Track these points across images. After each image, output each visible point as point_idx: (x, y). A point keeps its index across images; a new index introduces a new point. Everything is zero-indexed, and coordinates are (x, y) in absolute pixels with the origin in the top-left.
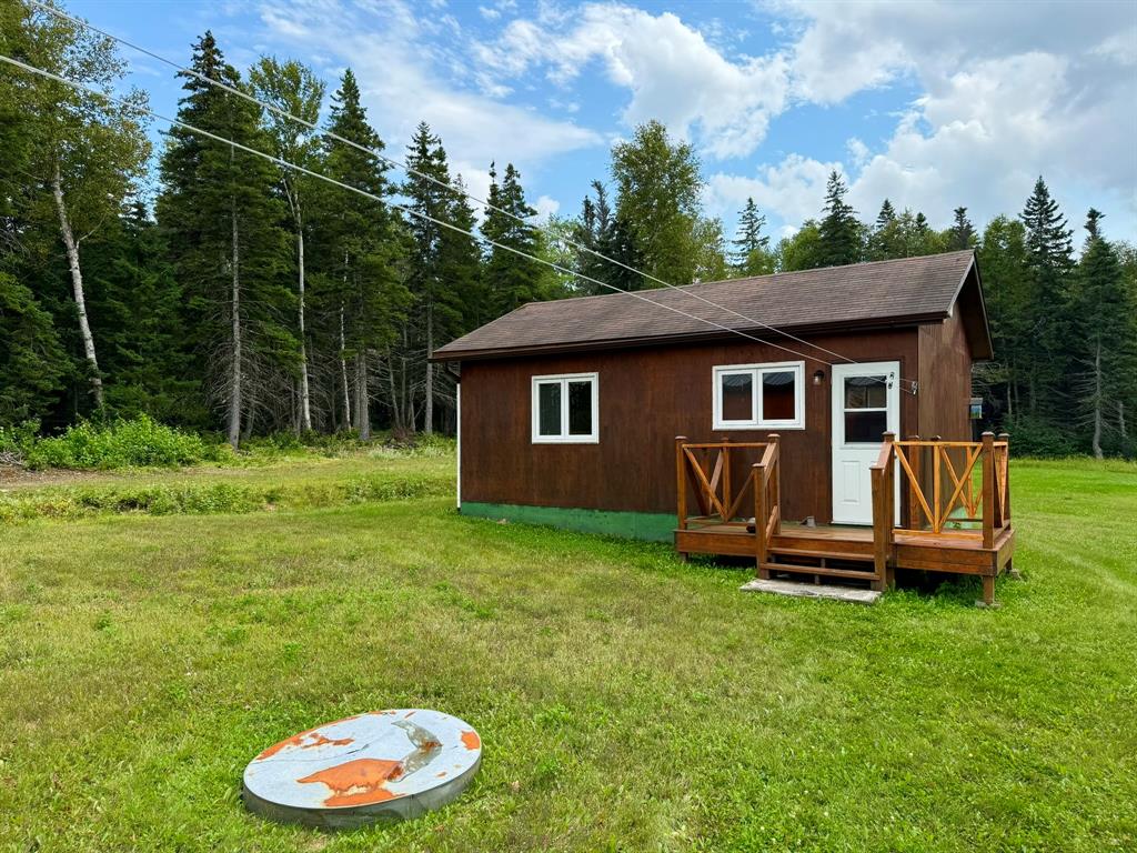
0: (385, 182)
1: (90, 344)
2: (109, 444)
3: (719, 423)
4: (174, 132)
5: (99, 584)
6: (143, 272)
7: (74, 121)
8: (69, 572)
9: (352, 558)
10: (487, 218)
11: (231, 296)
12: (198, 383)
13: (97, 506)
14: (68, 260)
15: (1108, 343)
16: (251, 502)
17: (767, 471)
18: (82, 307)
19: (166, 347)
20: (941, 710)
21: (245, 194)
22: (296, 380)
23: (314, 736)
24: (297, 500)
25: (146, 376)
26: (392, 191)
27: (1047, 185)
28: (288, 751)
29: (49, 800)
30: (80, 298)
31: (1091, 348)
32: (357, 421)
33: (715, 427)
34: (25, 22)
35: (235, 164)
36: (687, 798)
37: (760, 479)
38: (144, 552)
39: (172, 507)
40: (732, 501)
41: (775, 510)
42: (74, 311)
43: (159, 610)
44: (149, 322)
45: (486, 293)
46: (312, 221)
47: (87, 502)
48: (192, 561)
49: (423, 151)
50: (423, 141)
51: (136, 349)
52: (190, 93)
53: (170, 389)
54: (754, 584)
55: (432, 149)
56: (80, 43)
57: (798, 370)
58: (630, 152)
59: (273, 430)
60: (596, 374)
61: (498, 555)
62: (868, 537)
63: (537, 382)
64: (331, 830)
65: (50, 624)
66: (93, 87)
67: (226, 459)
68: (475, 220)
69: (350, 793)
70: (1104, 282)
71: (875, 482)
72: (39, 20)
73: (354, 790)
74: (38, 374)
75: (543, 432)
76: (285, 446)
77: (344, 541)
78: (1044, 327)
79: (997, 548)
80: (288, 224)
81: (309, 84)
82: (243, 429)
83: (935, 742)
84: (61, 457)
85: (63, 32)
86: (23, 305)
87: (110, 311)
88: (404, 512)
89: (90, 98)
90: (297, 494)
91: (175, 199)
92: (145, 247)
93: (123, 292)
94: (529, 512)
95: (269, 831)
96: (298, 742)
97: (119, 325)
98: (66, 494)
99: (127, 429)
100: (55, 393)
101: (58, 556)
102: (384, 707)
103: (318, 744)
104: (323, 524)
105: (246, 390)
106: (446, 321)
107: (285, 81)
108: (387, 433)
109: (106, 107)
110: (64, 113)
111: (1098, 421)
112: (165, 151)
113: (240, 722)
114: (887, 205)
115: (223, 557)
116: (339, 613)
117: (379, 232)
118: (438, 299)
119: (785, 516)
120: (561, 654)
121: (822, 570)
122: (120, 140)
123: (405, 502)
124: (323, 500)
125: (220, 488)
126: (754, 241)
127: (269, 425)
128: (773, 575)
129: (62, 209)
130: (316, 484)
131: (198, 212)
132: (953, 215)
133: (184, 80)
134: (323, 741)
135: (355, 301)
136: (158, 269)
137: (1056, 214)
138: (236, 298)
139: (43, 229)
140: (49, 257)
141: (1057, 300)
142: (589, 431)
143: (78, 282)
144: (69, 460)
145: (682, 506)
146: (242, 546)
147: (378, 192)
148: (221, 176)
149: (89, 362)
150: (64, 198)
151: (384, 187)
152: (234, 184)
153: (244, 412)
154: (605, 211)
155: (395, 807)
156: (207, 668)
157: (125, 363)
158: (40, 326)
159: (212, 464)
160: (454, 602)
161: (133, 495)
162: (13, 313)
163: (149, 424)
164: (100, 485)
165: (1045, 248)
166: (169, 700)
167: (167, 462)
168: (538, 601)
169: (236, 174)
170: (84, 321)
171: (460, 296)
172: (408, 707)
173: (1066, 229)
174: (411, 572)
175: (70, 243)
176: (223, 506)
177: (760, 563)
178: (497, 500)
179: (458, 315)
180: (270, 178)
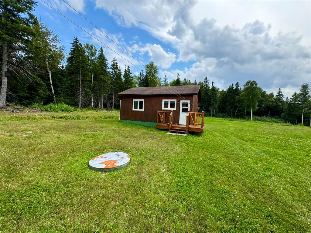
0: (107, 66)
1: (53, 90)
2: (56, 107)
3: (163, 108)
4: (69, 54)
5: (57, 131)
6: (63, 78)
7: (50, 50)
8: (51, 128)
9: (103, 128)
10: (124, 74)
11: (80, 83)
12: (73, 98)
13: (55, 118)
14: (49, 75)
15: (214, 101)
16: (83, 118)
17: (171, 116)
18: (51, 83)
19: (67, 91)
20: (198, 151)
21: (83, 66)
22: (91, 99)
23: (101, 156)
24: (91, 118)
25: (63, 96)
26: (109, 68)
27: (207, 77)
28: (96, 159)
29: (51, 168)
30: (51, 81)
31: (211, 101)
32: (101, 106)
33: (162, 109)
34: (40, 30)
35: (81, 60)
36: (164, 165)
37: (170, 117)
38: (65, 126)
39: (69, 119)
40: (165, 120)
41: (172, 122)
42: (50, 84)
43: (69, 135)
44: (64, 87)
45: (123, 86)
46: (94, 72)
47: (53, 117)
48: (74, 127)
49: (114, 62)
50: (114, 60)
51: (62, 91)
52: (73, 47)
53: (68, 99)
54: (168, 133)
55: (115, 62)
56: (51, 35)
57: (175, 101)
58: (148, 66)
59: (86, 107)
60: (144, 100)
61: (127, 128)
62: (186, 126)
63: (134, 100)
64: (106, 172)
65: (48, 137)
66: (54, 44)
67: (78, 111)
68: (122, 74)
69: (109, 165)
70: (214, 92)
71: (187, 118)
72: (43, 30)
73: (110, 165)
74: (43, 94)
75: (134, 109)
76: (89, 109)
77: (101, 125)
78: (205, 98)
79: (203, 128)
80: (90, 72)
81: (95, 49)
82: (81, 106)
83: (199, 156)
84: (47, 109)
85: (48, 33)
86: (39, 82)
87: (57, 84)
88: (110, 121)
89: (53, 46)
90: (91, 117)
91: (70, 65)
92: (63, 73)
93: (59, 81)
94: (132, 122)
95: (95, 172)
96: (98, 157)
97: (59, 87)
98: (49, 115)
99: (60, 105)
100: (46, 98)
101: (49, 126)
102: (112, 151)
103: (102, 158)
104: (97, 122)
105: (82, 100)
106: (117, 90)
107: (90, 48)
108: (106, 108)
109: (56, 48)
110: (48, 48)
111: (212, 112)
112: (67, 57)
113: (87, 154)
114: (185, 78)
115: (80, 127)
116: (102, 136)
117: (106, 75)
118: (115, 87)
119: (173, 123)
120: (140, 143)
121: (178, 131)
122: (59, 54)
123: (110, 119)
124: (96, 118)
125: (78, 116)
126: (166, 82)
127: (86, 106)
128: (171, 132)
129: (48, 65)
130: (95, 116)
131: (74, 68)
132: (194, 81)
133: (72, 45)
134: (102, 157)
135: (101, 86)
136: (66, 78)
137: (208, 82)
138: (81, 84)
139: (43, 69)
140: (45, 74)
141: (207, 94)
142: (142, 109)
143: (51, 79)
144: (49, 110)
145: (157, 121)
146: (83, 125)
147: (106, 68)
148: (79, 62)
149: (53, 93)
150: (48, 63)
151: (107, 67)
152: (81, 64)
153: (81, 103)
154: (143, 75)
155: (117, 168)
156: (80, 145)
157: (60, 94)
158: (43, 86)
159: (76, 112)
160: (122, 135)
161: (62, 116)
162: (37, 83)
163: (64, 104)
164: (55, 114)
165: (206, 87)
166: (73, 151)
167: (68, 111)
168: (135, 135)
169: (81, 62)
170: (52, 86)
171: (119, 86)
172: (116, 151)
173: (209, 84)
174: (113, 130)
175: (49, 71)
176: (78, 119)
177: (169, 130)
178: (126, 119)
179: (119, 89)
180: (88, 64)
